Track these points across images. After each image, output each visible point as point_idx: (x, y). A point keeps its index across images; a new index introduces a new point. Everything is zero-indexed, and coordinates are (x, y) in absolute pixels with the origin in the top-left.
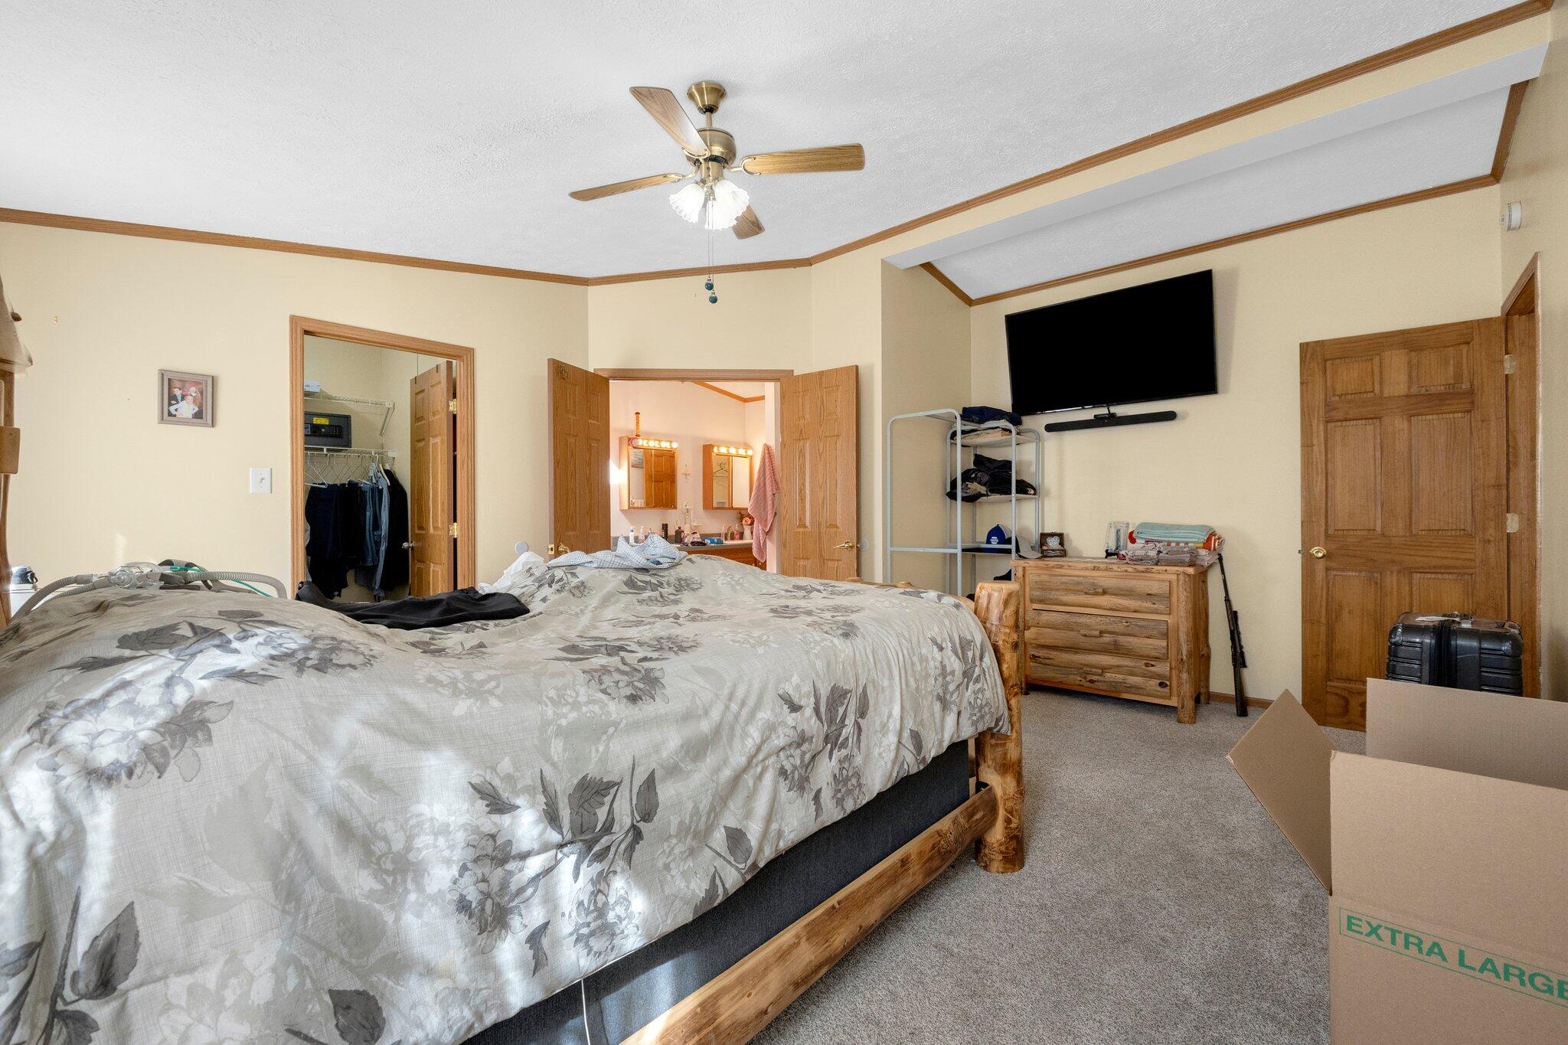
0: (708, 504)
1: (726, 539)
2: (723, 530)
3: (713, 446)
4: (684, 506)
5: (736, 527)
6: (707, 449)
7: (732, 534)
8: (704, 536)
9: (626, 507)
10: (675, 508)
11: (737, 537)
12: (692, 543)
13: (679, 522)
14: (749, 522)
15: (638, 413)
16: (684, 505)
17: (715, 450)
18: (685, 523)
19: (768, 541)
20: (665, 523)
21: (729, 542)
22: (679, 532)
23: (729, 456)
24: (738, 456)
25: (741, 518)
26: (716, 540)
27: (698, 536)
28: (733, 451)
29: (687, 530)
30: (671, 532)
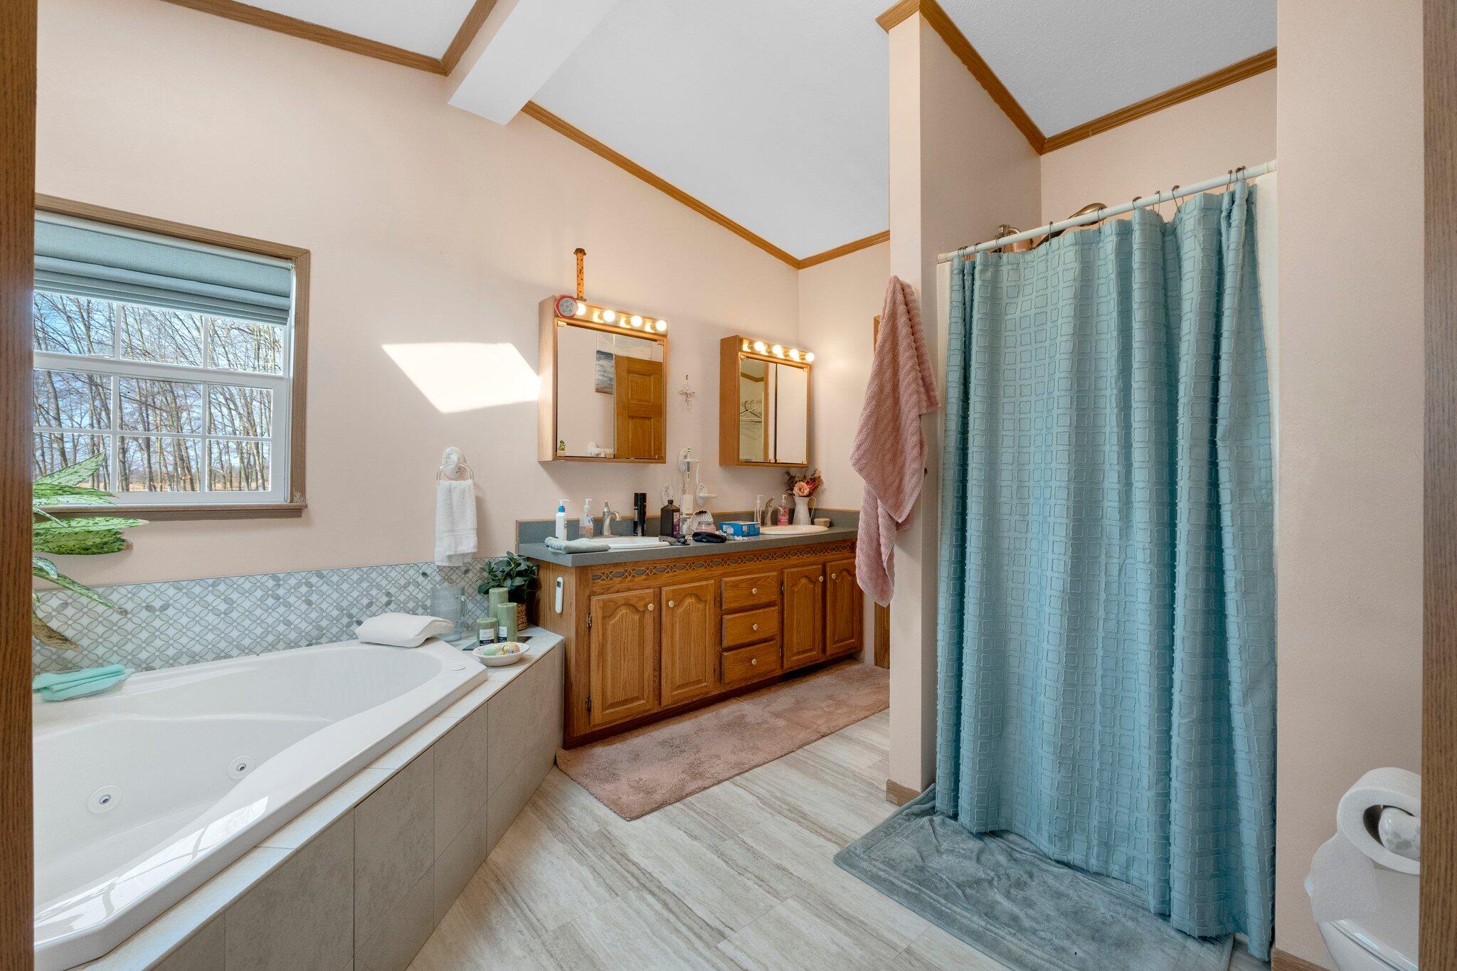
0: (730, 456)
1: (763, 524)
2: (758, 505)
3: (741, 341)
4: (681, 458)
5: (781, 501)
6: (730, 346)
7: (775, 513)
8: (720, 519)
9: (549, 456)
10: (662, 459)
11: (784, 518)
12: (695, 535)
13: (671, 491)
14: (806, 492)
15: (580, 251)
16: (682, 453)
17: (745, 347)
18: (684, 492)
19: (897, 551)
20: (640, 491)
21: (772, 532)
22: (669, 511)
23: (770, 359)
24: (787, 362)
25: (790, 483)
26: (745, 528)
27: (708, 518)
28: (778, 351)
29: (686, 505)
30: (654, 509)
